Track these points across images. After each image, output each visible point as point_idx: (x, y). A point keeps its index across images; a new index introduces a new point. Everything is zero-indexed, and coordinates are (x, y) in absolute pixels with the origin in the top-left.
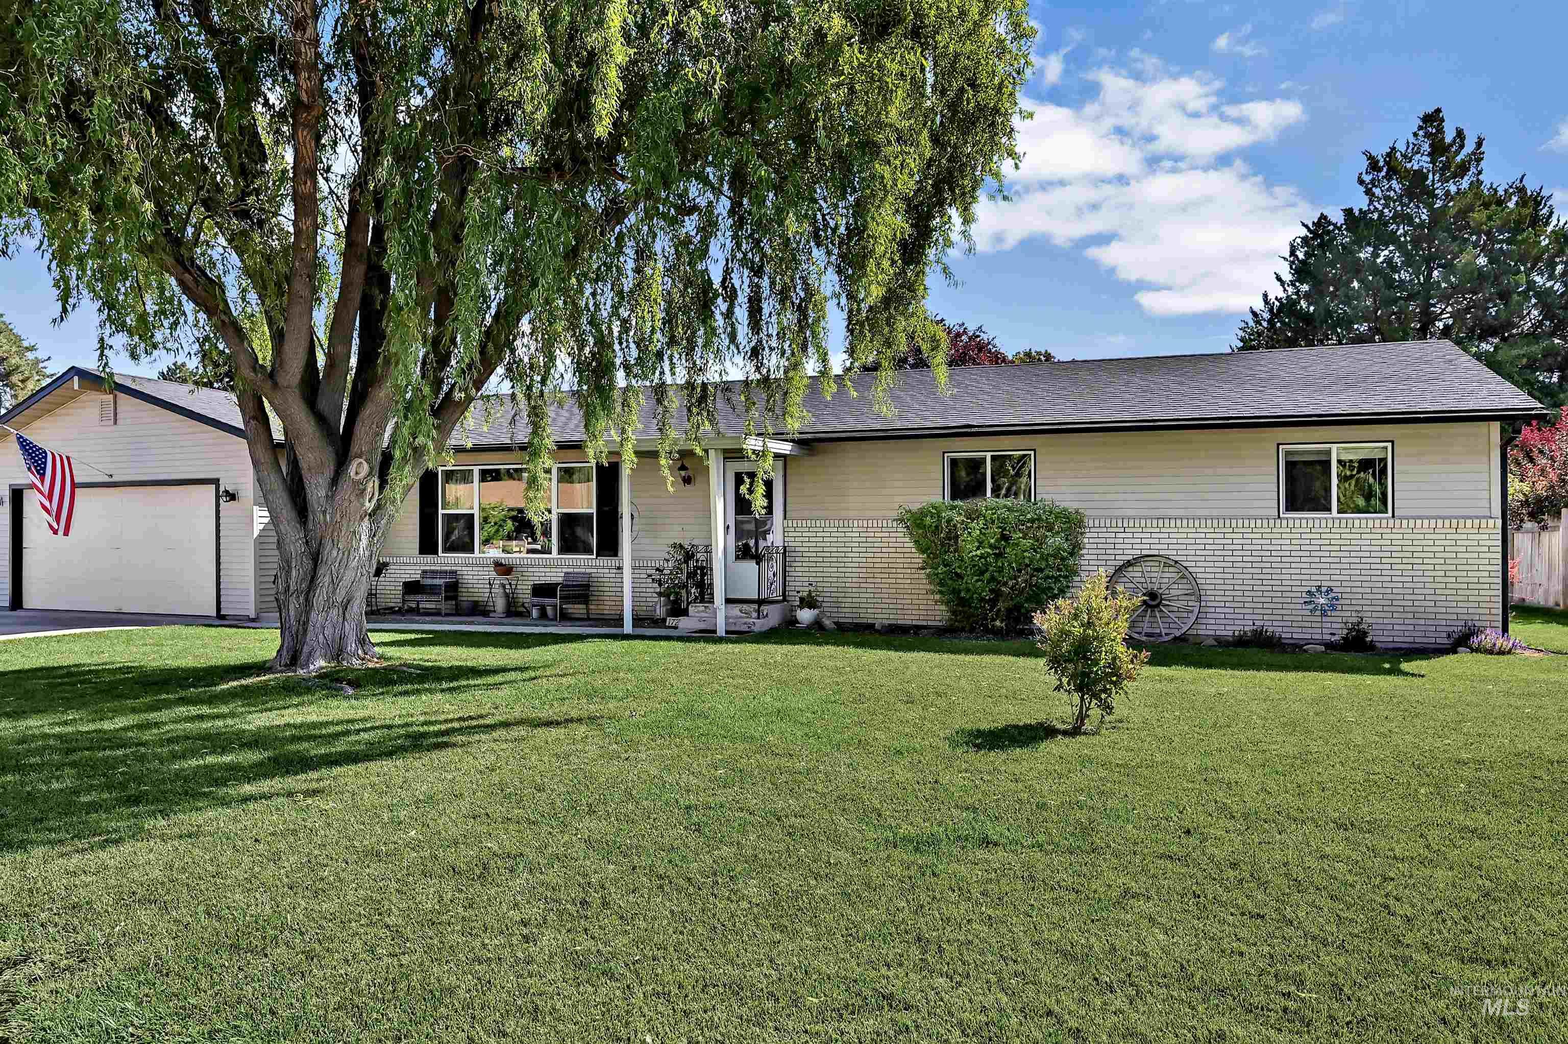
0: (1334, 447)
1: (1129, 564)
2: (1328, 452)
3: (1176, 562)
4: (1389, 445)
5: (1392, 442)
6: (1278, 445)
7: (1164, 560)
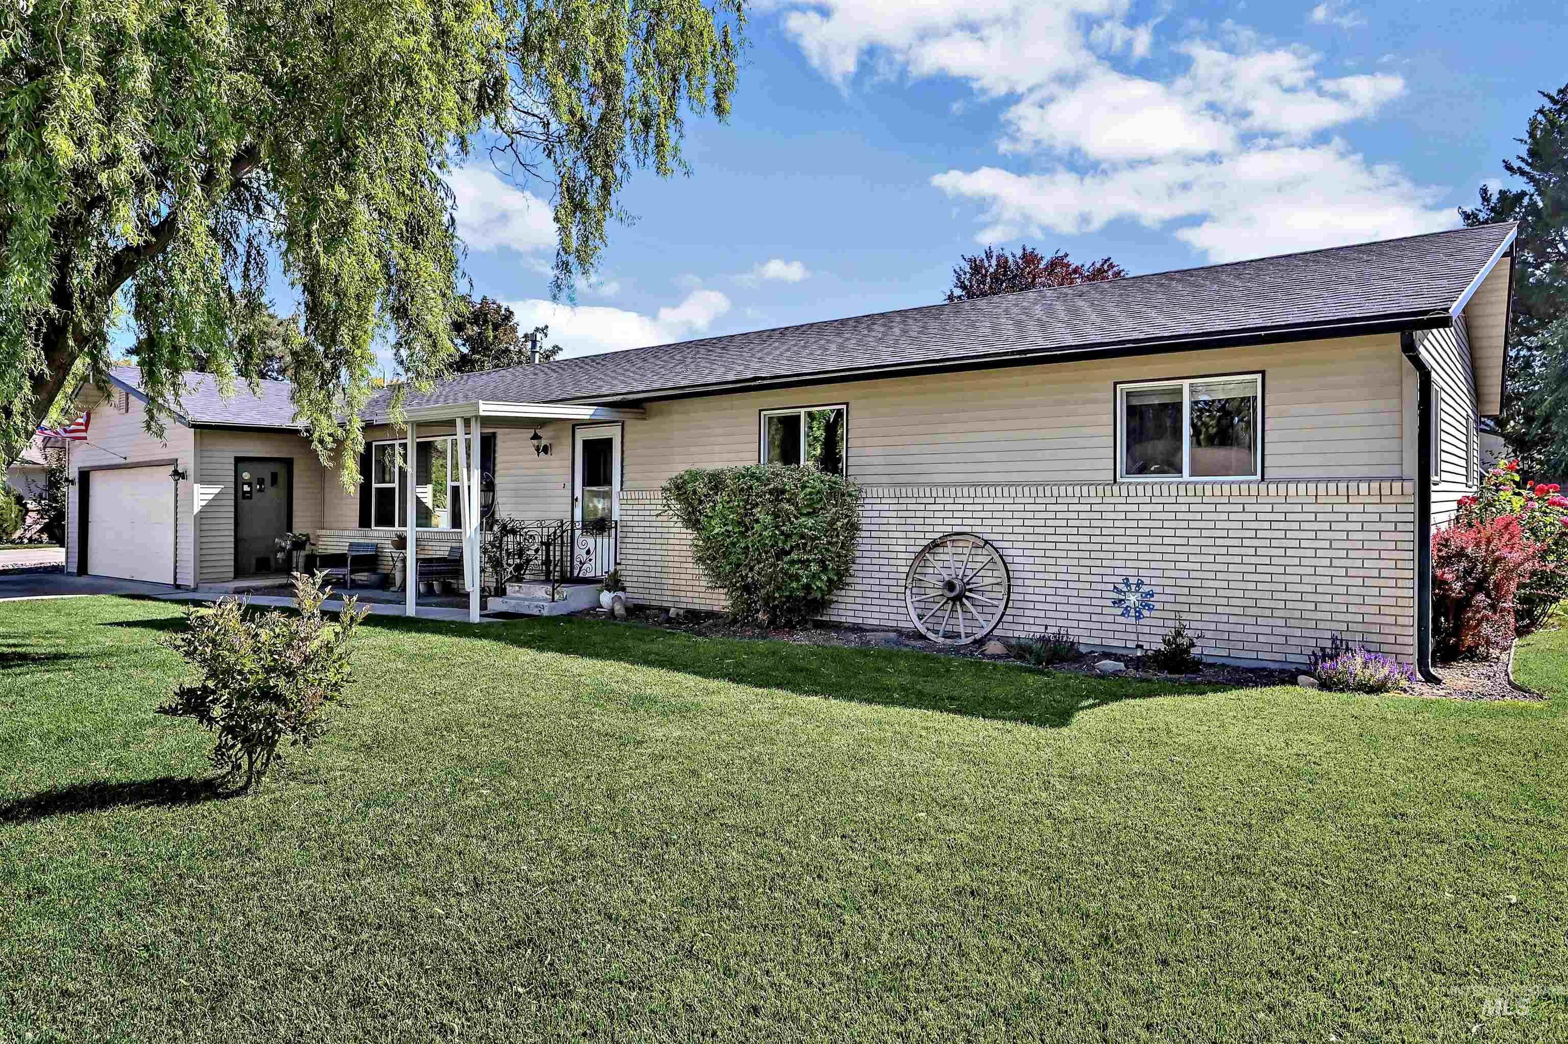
0: (1186, 383)
1: (935, 545)
2: (1179, 392)
3: (986, 542)
4: (1259, 377)
5: (1263, 373)
6: (1116, 384)
7: (972, 539)
